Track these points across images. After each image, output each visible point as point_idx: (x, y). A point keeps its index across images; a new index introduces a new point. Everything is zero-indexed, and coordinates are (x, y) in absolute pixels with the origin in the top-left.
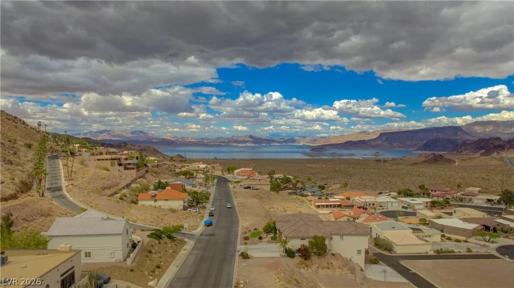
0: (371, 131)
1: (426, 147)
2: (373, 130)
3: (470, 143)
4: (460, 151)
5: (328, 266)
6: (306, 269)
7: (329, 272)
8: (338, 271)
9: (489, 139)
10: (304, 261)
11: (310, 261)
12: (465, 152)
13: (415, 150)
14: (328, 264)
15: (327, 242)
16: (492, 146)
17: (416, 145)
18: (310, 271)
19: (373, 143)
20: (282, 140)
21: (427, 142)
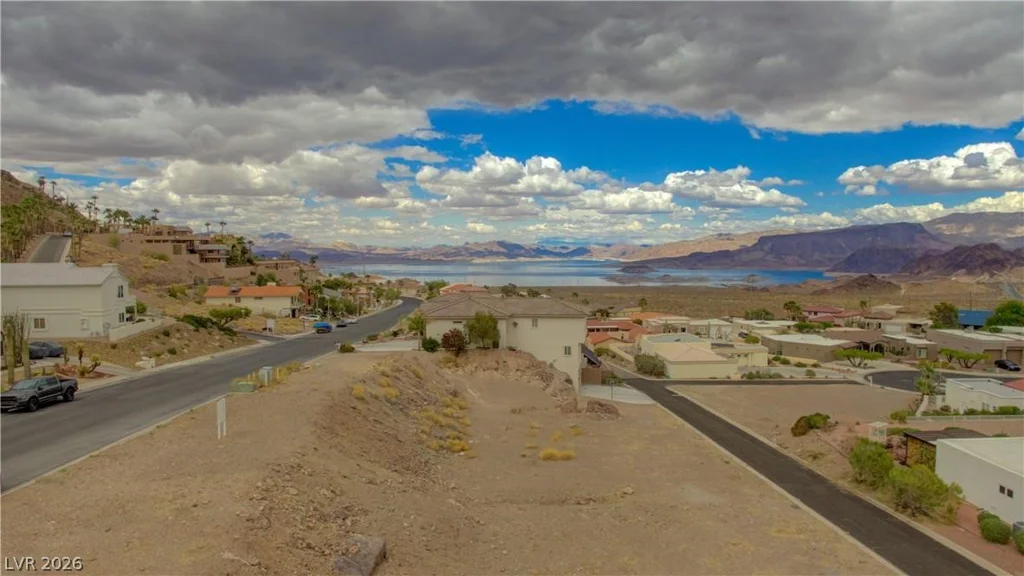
0: (741, 232)
1: (851, 263)
2: (744, 231)
3: (937, 256)
4: (916, 271)
5: (496, 366)
6: (454, 369)
7: (497, 375)
8: (513, 375)
9: (974, 247)
10: (454, 357)
11: (465, 357)
12: (926, 274)
13: (828, 271)
14: (498, 363)
15: (502, 327)
16: (981, 261)
17: (830, 260)
18: (460, 372)
19: (745, 257)
20: (564, 251)
21: (853, 255)
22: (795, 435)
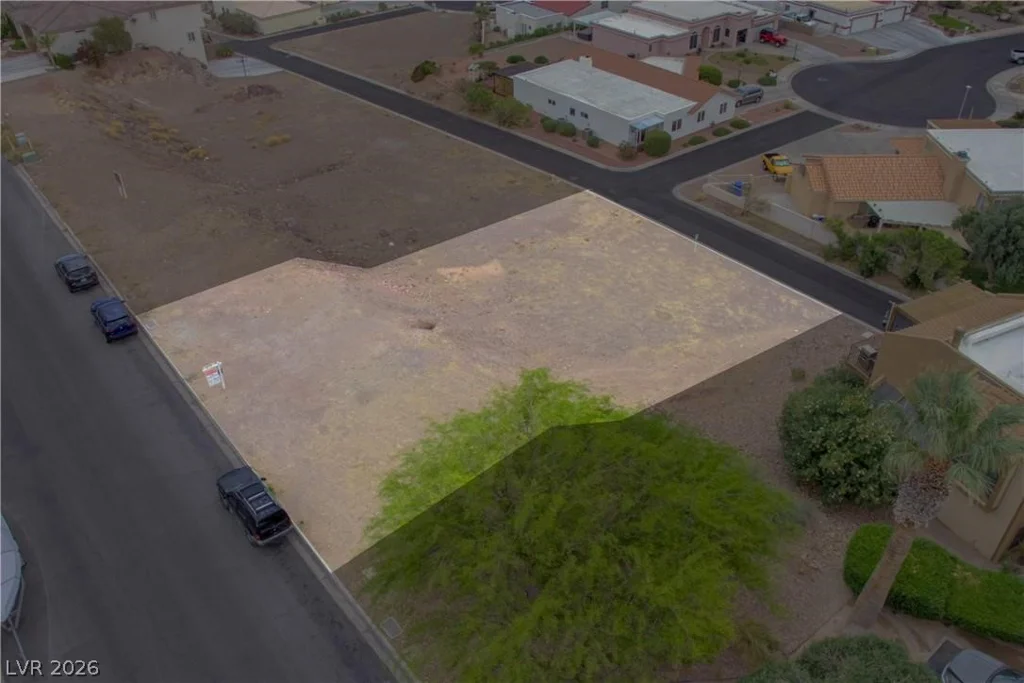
5: (141, 69)
6: (104, 82)
7: (147, 77)
8: (162, 74)
10: (96, 69)
11: (107, 68)
14: (141, 66)
15: (128, 27)
22: (416, 81)
